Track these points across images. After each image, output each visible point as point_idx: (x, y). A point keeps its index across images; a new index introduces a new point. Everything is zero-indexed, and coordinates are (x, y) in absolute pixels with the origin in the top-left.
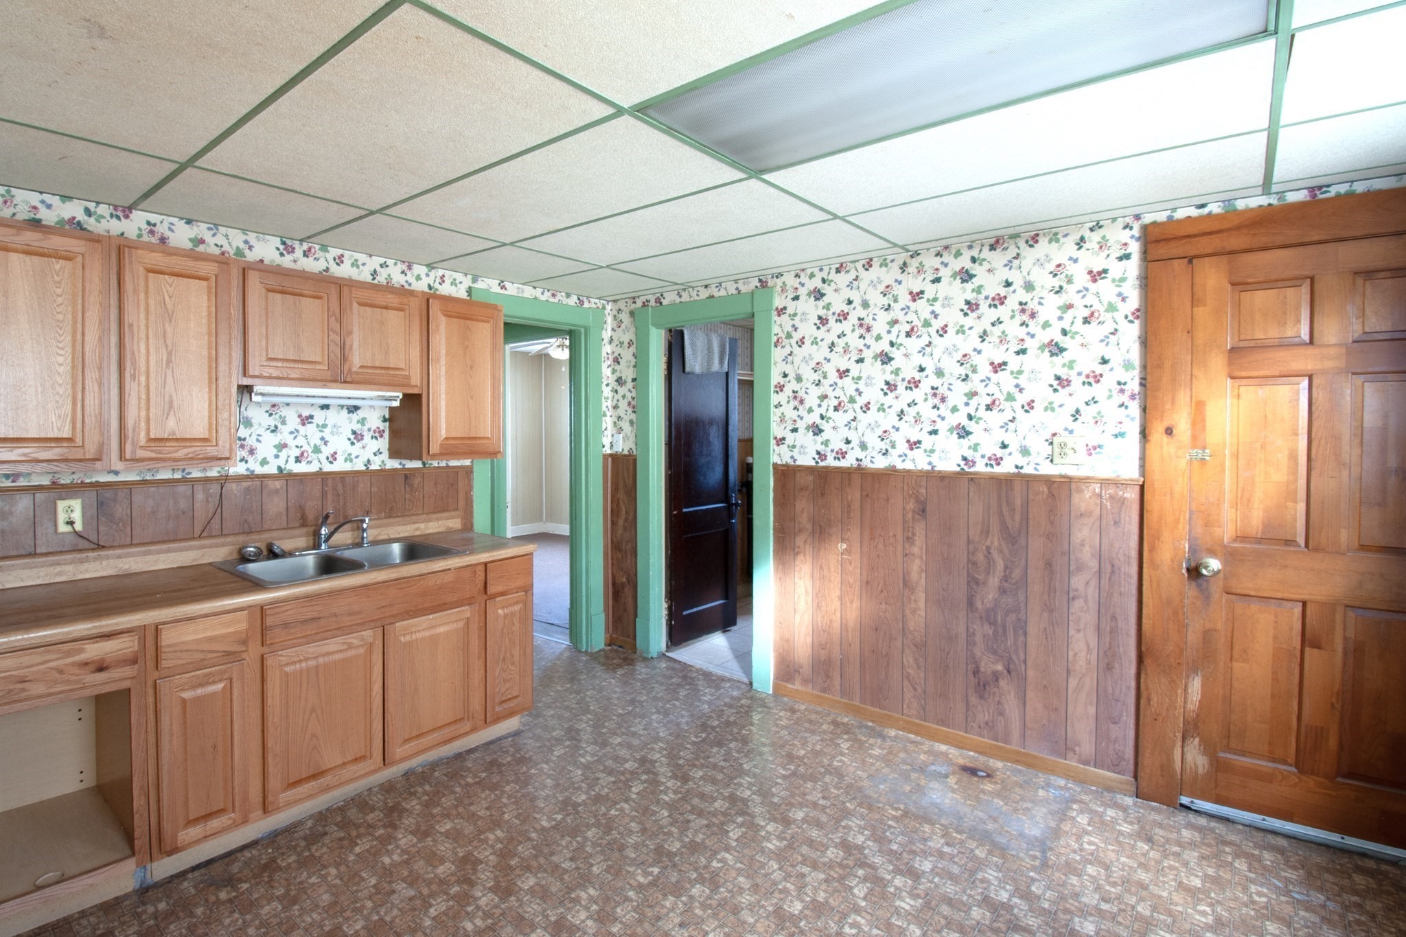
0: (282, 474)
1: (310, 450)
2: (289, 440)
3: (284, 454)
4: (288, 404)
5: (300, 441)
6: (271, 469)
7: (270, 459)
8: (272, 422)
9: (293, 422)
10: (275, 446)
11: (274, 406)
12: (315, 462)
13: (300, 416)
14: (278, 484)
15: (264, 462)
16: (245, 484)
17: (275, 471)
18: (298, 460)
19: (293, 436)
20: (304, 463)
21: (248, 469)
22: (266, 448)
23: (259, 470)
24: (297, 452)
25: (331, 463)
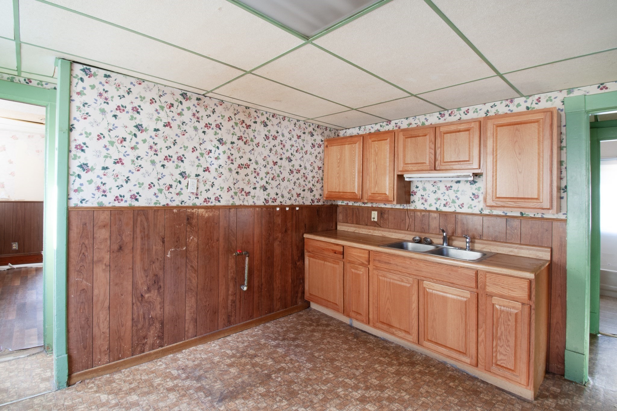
0: (437, 211)
1: (450, 202)
2: (441, 197)
3: (439, 202)
4: (441, 181)
5: (446, 197)
6: (433, 208)
7: (433, 204)
8: (434, 189)
9: (443, 189)
10: (435, 199)
11: (435, 182)
12: (453, 207)
13: (446, 186)
14: (435, 215)
15: (430, 205)
16: (423, 213)
17: (435, 209)
18: (445, 205)
19: (443, 195)
20: (447, 207)
21: (424, 208)
22: (431, 199)
23: (429, 208)
24: (445, 202)
25: (461, 208)
